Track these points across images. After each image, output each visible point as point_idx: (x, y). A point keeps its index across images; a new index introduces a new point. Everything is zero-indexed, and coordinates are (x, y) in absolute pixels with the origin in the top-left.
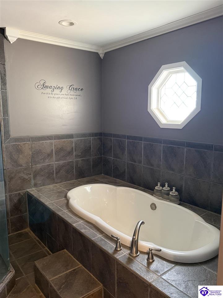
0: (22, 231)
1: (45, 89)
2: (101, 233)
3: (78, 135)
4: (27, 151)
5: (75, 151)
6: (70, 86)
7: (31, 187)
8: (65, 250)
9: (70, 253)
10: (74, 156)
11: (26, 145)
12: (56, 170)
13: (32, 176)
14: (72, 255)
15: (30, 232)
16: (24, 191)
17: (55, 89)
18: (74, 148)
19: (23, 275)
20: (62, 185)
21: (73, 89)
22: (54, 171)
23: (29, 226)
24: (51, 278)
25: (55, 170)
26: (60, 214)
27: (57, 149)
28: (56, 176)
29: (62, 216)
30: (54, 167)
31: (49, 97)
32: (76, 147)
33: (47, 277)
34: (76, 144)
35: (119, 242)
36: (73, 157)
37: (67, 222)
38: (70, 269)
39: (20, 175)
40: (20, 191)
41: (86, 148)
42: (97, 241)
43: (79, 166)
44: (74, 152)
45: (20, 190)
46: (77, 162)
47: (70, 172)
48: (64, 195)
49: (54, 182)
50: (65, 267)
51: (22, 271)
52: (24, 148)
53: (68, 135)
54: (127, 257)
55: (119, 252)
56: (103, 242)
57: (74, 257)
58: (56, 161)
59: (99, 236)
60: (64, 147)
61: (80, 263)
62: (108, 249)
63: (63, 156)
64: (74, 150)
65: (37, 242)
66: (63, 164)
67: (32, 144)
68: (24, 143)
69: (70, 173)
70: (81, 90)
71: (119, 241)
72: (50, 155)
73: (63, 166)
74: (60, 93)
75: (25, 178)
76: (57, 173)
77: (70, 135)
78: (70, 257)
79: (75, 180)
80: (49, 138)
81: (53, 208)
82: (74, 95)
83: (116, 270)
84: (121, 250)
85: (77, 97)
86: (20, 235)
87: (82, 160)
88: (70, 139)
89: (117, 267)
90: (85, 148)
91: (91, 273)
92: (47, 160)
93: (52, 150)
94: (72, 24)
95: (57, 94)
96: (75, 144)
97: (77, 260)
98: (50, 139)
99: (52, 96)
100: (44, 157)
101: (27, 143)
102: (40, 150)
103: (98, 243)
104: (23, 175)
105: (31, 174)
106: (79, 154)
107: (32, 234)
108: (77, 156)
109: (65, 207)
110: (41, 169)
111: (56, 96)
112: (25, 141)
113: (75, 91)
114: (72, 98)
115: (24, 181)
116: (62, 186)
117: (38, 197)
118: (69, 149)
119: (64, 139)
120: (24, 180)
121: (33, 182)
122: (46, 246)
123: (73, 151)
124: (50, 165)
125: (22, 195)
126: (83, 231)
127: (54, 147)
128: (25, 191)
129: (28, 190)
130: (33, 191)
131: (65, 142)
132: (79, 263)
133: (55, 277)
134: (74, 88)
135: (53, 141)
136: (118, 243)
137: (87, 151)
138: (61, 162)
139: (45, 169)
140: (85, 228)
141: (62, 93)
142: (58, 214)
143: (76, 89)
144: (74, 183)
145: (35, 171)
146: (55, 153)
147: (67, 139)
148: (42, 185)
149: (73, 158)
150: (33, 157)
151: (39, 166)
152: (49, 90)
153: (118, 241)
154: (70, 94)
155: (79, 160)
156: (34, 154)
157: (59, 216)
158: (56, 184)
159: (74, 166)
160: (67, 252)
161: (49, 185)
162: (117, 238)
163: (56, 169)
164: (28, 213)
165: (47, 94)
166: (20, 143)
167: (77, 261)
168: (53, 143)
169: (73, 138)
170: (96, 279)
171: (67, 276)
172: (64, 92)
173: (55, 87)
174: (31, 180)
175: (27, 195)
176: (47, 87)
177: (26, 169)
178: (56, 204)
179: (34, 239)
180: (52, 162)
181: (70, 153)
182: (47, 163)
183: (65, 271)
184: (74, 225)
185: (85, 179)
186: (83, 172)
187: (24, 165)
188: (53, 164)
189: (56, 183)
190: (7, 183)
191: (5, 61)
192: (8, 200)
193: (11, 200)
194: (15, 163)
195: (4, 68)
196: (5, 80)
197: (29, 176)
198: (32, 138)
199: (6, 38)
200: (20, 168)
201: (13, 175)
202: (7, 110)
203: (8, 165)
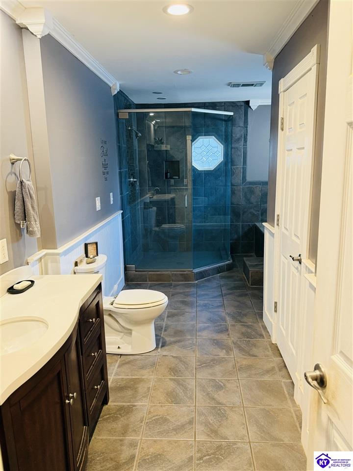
0: (249, 254)
4: (258, 193)
7: (258, 221)
11: (257, 188)
13: (260, 213)
16: (253, 223)
24: (248, 263)
45: (250, 222)
52: (256, 190)
67: (262, 188)
68: (256, 186)
75: (254, 214)
86: (247, 256)
101: (259, 186)
115: (254, 216)
121: (260, 217)
125: (251, 226)
129: (256, 223)
130: (259, 225)
145: (262, 209)
150: (261, 198)
156: (263, 195)
164: (254, 241)
166: (253, 186)
175: (255, 227)
177: (255, 207)
187: (255, 203)
190: (241, 215)
191: (247, 125)
192: (241, 228)
193: (242, 228)
194: (248, 201)
195: (247, 130)
196: (247, 138)
197: (258, 212)
198: (263, 182)
199: (250, 107)
200: (251, 205)
201: (246, 210)
202: (246, 161)
203: (243, 202)
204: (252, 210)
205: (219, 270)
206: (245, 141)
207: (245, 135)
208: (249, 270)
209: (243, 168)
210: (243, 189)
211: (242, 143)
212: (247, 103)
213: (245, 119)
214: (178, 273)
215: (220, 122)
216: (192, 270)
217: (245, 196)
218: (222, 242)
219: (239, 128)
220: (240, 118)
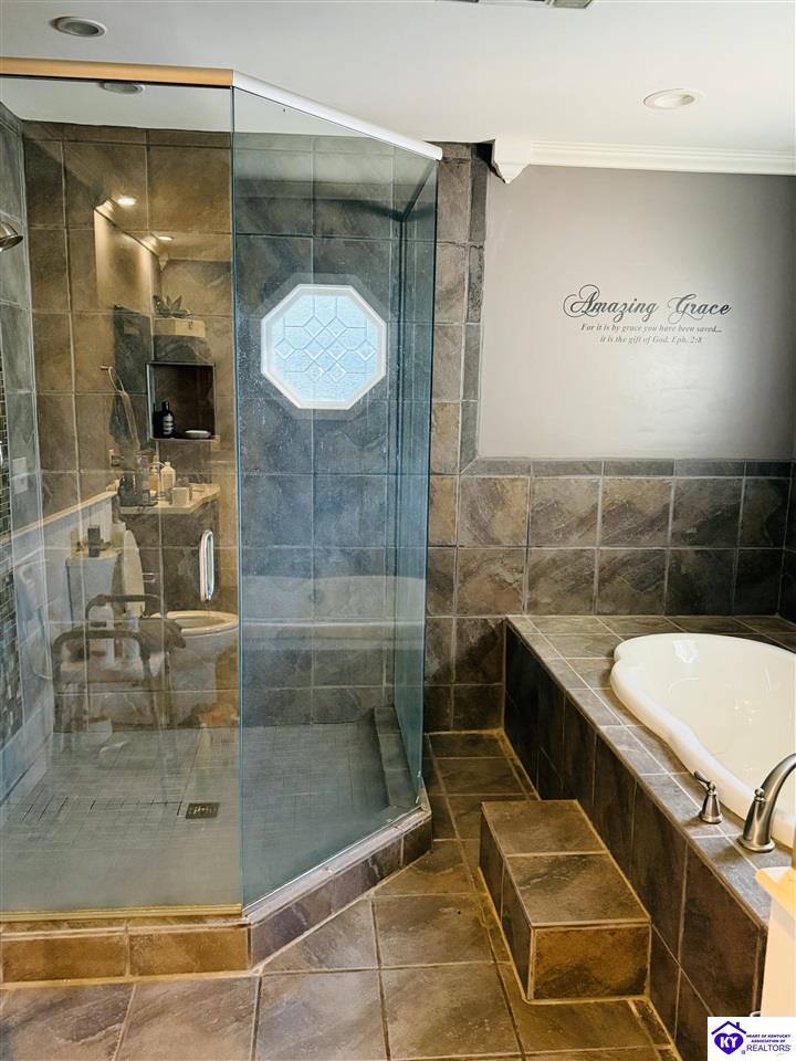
0: (483, 732)
1: (594, 313)
2: (675, 767)
3: (691, 466)
4: (520, 504)
5: (675, 518)
6: (685, 298)
7: (518, 610)
8: (576, 802)
9: (586, 812)
10: (670, 534)
11: (516, 483)
12: (601, 571)
13: (525, 578)
14: (590, 819)
15: (503, 741)
16: (500, 616)
17: (626, 314)
18: (671, 509)
19: (454, 837)
20: (615, 621)
21: (690, 308)
22: (593, 573)
23: (503, 720)
24: (513, 854)
25: (596, 571)
26: (574, 692)
27: (612, 504)
28: (600, 590)
29: (578, 699)
30: (596, 561)
31: (603, 340)
32: (678, 504)
33: (503, 848)
34: (679, 494)
35: (715, 796)
36: (666, 536)
37: (586, 715)
38: (571, 850)
39: (493, 567)
40: (487, 613)
41: (719, 513)
42: (651, 784)
43: (683, 571)
44: (670, 519)
45: (489, 611)
46: (678, 558)
47: (650, 586)
48: (607, 649)
49: (591, 609)
50: (560, 840)
51: (455, 826)
52: (511, 492)
53: (655, 463)
54: (727, 845)
55: (706, 826)
56: (669, 791)
57: (595, 827)
58: (604, 543)
59: (666, 772)
60: (635, 501)
61: (606, 844)
62: (677, 810)
63: (629, 532)
64: (671, 515)
65: (513, 769)
66: (625, 556)
67: (535, 483)
68: (513, 477)
69: (649, 589)
70: (721, 310)
71: (715, 793)
72: (586, 522)
73: (624, 564)
74: (645, 324)
75: (505, 581)
76: (602, 582)
77: (661, 463)
78: (583, 820)
79: (666, 614)
80: (589, 467)
81: (561, 675)
82: (692, 329)
83: (685, 875)
84: (717, 823)
85: (704, 334)
86: (475, 741)
87: (697, 552)
88: (661, 478)
89: (689, 866)
90: (713, 513)
91: (628, 878)
92: (575, 538)
93: (595, 507)
94: (688, 99)
95: (632, 329)
96: (676, 495)
97: (600, 834)
98: (592, 473)
99: (615, 335)
100: (567, 526)
101: (522, 476)
102: (557, 502)
103: (652, 788)
104: (501, 569)
105: (522, 572)
106: (688, 532)
107: (507, 747)
108: (680, 537)
109: (596, 681)
110: (554, 560)
111: (628, 334)
112: (513, 473)
113: (696, 315)
114: (684, 340)
115: (503, 588)
116: (615, 625)
117: (530, 640)
118: (652, 509)
119: (637, 474)
120: (502, 585)
121: (526, 596)
122: (534, 784)
123: (668, 518)
124: (584, 553)
125: (493, 626)
126: (622, 749)
127: (600, 498)
128: (503, 617)
129: (509, 616)
130: (524, 624)
131: (643, 484)
132: (603, 845)
133: (523, 855)
134: (694, 306)
135: (601, 479)
136: (711, 800)
137: (718, 523)
138: (622, 550)
139: (565, 563)
140: (631, 744)
141: (648, 324)
142: (567, 693)
143: (703, 309)
144: (656, 624)
145: (535, 566)
146: (603, 516)
147: (648, 474)
148: (553, 611)
149: (666, 541)
150: (532, 522)
151: (549, 551)
152: (606, 317)
153: (712, 793)
154: (677, 326)
155: (686, 551)
156: (537, 512)
157: (570, 696)
158: (594, 617)
159: (667, 568)
160: (580, 808)
161: (576, 614)
162: (708, 784)
163: (602, 569)
164: (503, 684)
165: (599, 328)
166: (501, 477)
167: (599, 838)
168: (600, 484)
169: (672, 474)
170: (637, 899)
171: (556, 862)
172: (658, 318)
173: (628, 306)
174: (521, 589)
175: (505, 630)
176: (601, 307)
177: (509, 554)
178: (575, 667)
179: (510, 762)
180: (589, 544)
181: (656, 523)
182: (574, 544)
183: (556, 851)
184: (603, 729)
185: (704, 619)
186: (699, 595)
187: (506, 542)
188: (593, 551)
189: (599, 614)
190: (457, 585)
191: (484, 240)
192: (454, 633)
193: (460, 634)
194: (483, 531)
195: (481, 257)
196: (479, 292)
197: (518, 576)
198: (536, 464)
199: (494, 170)
200: (493, 547)
201: (473, 565)
202: (476, 380)
203: (463, 536)
204: (496, 568)
205: (374, 871)
206: (475, 301)
207: (474, 280)
208: (528, 923)
209: (466, 407)
210: (463, 486)
211: (462, 307)
212: (484, 151)
213: (473, 216)
214: (164, 929)
215: (375, 220)
216: (236, 908)
217: (472, 514)
218: (385, 684)
219: (451, 248)
220: (454, 209)
